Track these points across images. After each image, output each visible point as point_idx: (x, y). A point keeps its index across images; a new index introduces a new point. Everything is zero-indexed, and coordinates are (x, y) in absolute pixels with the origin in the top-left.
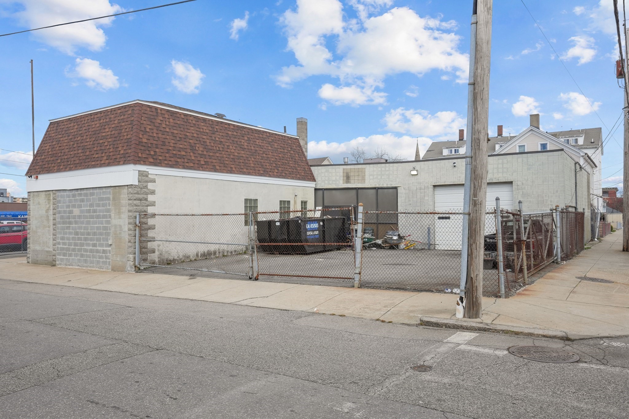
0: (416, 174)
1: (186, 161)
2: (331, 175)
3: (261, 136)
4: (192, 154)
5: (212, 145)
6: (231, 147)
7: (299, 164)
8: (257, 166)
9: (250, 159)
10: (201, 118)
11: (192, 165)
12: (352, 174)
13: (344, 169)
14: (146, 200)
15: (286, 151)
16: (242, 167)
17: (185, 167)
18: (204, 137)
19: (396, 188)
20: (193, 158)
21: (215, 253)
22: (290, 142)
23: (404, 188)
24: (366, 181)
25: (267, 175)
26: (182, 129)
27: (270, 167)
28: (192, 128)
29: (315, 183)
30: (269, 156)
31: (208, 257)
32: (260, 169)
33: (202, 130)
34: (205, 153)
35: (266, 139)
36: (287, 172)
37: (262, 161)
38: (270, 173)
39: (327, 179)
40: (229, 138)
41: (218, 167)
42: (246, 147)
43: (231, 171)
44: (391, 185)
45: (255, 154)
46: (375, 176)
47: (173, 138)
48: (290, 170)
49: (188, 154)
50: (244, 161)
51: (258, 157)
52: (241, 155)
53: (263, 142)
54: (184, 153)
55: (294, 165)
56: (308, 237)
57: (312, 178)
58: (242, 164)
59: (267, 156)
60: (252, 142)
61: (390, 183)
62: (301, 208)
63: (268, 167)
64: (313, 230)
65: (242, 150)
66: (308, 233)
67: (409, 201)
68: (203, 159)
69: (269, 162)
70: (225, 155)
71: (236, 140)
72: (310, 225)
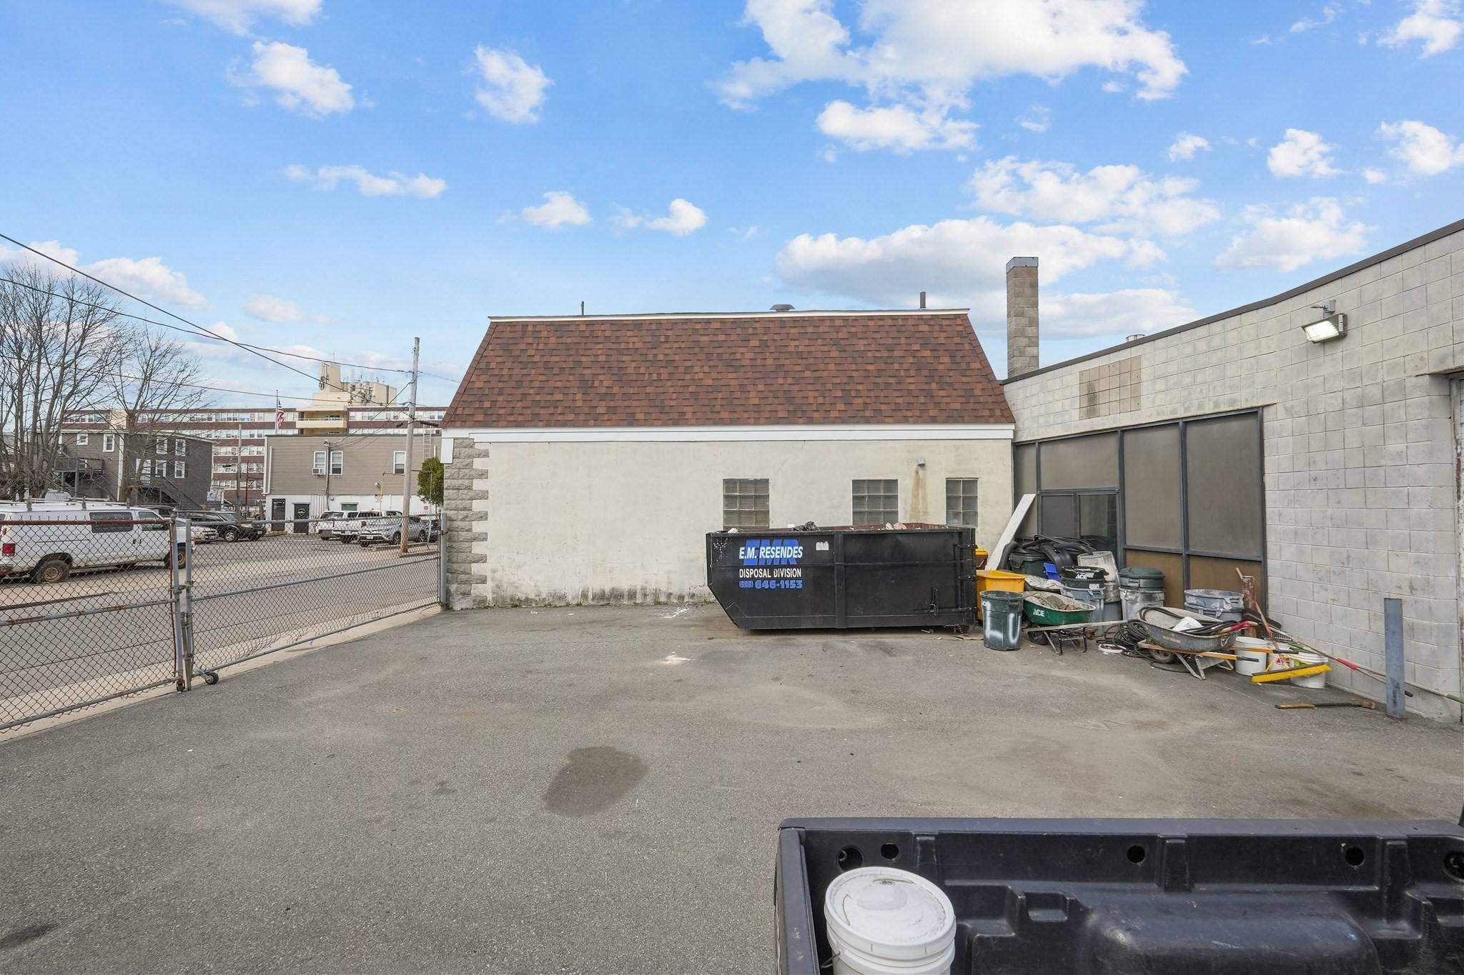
0: (1339, 333)
1: (559, 411)
2: (1050, 399)
3: (811, 330)
4: (579, 396)
5: (642, 370)
6: (696, 369)
7: (948, 380)
8: (770, 400)
9: (750, 387)
10: (630, 322)
11: (571, 417)
12: (1102, 385)
13: (1081, 373)
14: (469, 488)
15: (897, 354)
16: (718, 408)
17: (548, 424)
18: (625, 358)
19: (1254, 413)
20: (580, 403)
21: (632, 595)
22: (926, 328)
23: (1289, 411)
24: (1145, 402)
25: (801, 420)
26: (571, 352)
27: (820, 400)
28: (600, 346)
29: (1012, 427)
31: (612, 602)
32: (780, 408)
33: (623, 346)
34: (615, 390)
35: (826, 336)
36: (883, 407)
37: (797, 387)
38: (815, 415)
39: (1043, 411)
40: (697, 350)
41: (640, 416)
42: (747, 363)
43: (679, 420)
44: (1233, 402)
45: (773, 375)
46: (1172, 380)
47: (542, 371)
48: (900, 400)
49: (570, 397)
50: (727, 395)
51: (780, 381)
52: (722, 382)
53: (812, 342)
54: (560, 397)
55: (924, 387)
56: (743, 584)
57: (1004, 414)
58: (719, 402)
59: (817, 374)
60: (772, 349)
61: (1227, 397)
62: (948, 498)
63: (811, 400)
64: (771, 566)
65: (732, 369)
66: (745, 573)
67: (1311, 463)
68: (603, 403)
69: (818, 387)
70: (672, 388)
71: (720, 351)
72: (757, 549)
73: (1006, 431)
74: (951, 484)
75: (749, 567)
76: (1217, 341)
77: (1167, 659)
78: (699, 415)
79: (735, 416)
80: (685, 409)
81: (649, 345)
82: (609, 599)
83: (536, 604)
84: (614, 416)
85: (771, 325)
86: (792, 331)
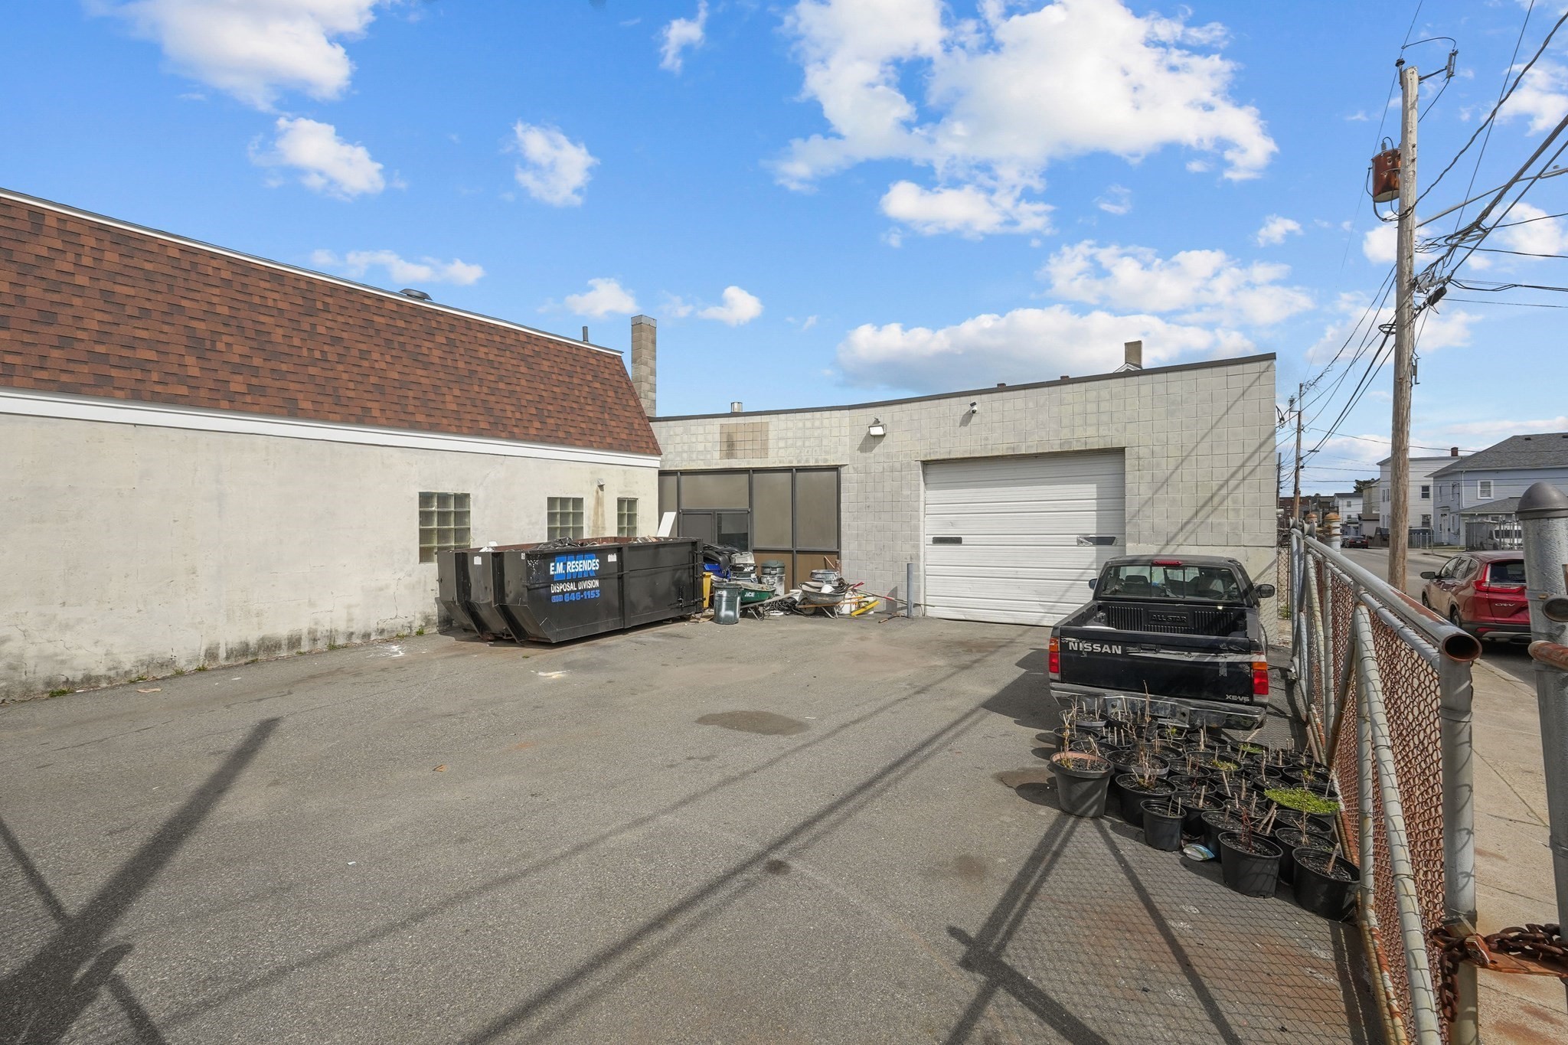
0: (882, 433)
1: (155, 377)
2: (694, 440)
3: (497, 339)
4: (190, 360)
5: (296, 342)
6: (375, 356)
7: (616, 413)
8: (469, 408)
9: (445, 390)
10: (264, 269)
11: (183, 390)
12: (738, 437)
13: (722, 426)
15: (576, 381)
16: (411, 409)
18: (262, 319)
19: (836, 468)
20: (194, 371)
21: (294, 642)
22: (593, 361)
23: (855, 470)
24: (771, 453)
25: (503, 434)
26: (158, 287)
27: (518, 415)
28: (217, 291)
29: (659, 458)
30: (518, 389)
31: (262, 657)
32: (480, 418)
33: (256, 300)
34: (257, 361)
35: (512, 349)
36: (572, 430)
37: (493, 398)
38: (516, 430)
39: (686, 448)
40: (371, 332)
41: (307, 405)
42: (437, 361)
43: (363, 419)
44: (826, 460)
45: (466, 380)
46: (790, 442)
47: (101, 305)
48: (583, 425)
49: (173, 359)
50: (420, 395)
51: (476, 388)
52: (412, 378)
53: (501, 353)
54: (152, 355)
55: (600, 416)
56: (555, 599)
57: (652, 448)
58: (411, 401)
59: (510, 388)
60: (462, 351)
61: (823, 457)
62: (619, 514)
63: (509, 414)
64: (576, 578)
65: (421, 366)
66: (556, 589)
67: (867, 498)
68: (240, 378)
69: (514, 401)
70: (346, 374)
71: (401, 339)
72: (565, 564)
73: (655, 462)
74: (621, 501)
75: (560, 582)
76: (817, 423)
77: (812, 612)
78: (389, 414)
79: (432, 420)
80: (369, 405)
81: (301, 310)
82: (255, 654)
83: (111, 682)
84: (262, 399)
85: (455, 323)
86: (479, 335)
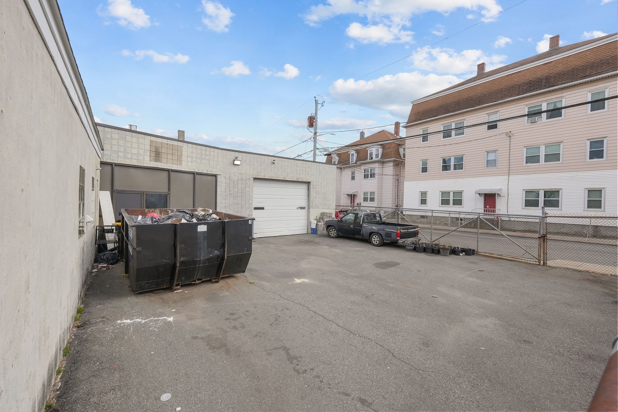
0: (239, 164)
2: (129, 146)
12: (163, 150)
13: (151, 140)
19: (215, 176)
23: (225, 178)
24: (184, 163)
44: (212, 171)
46: (194, 159)
67: (230, 190)
